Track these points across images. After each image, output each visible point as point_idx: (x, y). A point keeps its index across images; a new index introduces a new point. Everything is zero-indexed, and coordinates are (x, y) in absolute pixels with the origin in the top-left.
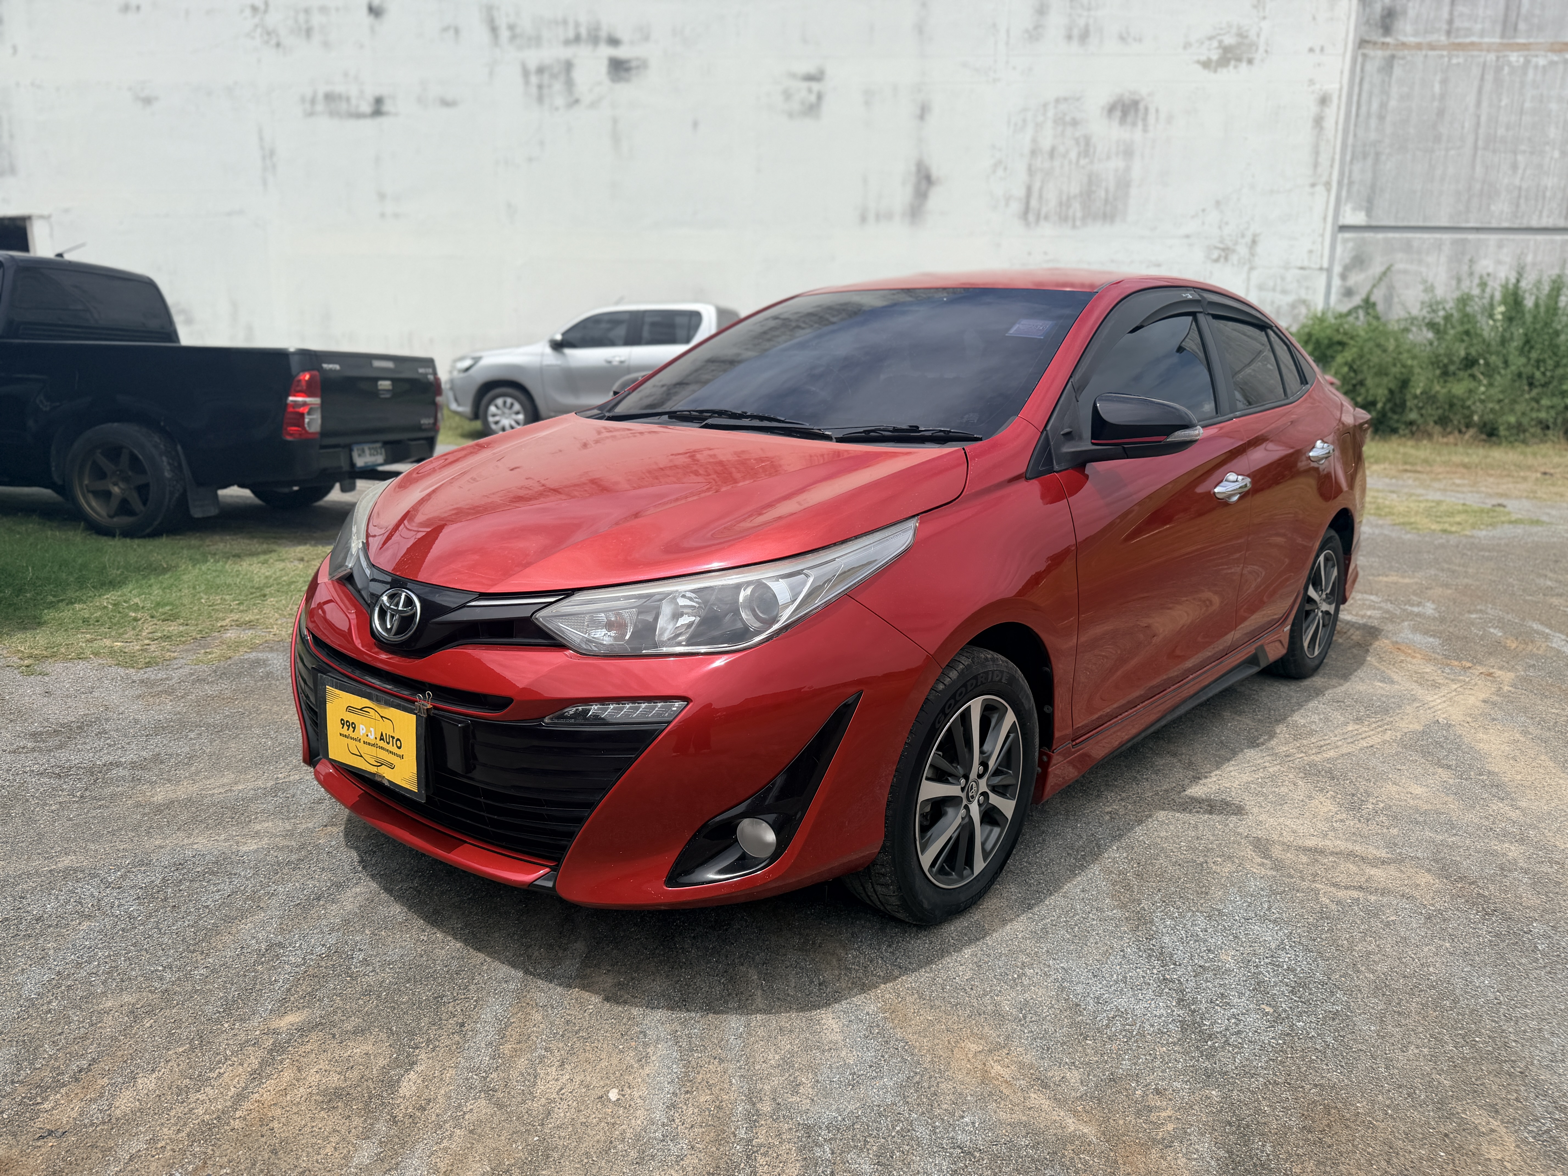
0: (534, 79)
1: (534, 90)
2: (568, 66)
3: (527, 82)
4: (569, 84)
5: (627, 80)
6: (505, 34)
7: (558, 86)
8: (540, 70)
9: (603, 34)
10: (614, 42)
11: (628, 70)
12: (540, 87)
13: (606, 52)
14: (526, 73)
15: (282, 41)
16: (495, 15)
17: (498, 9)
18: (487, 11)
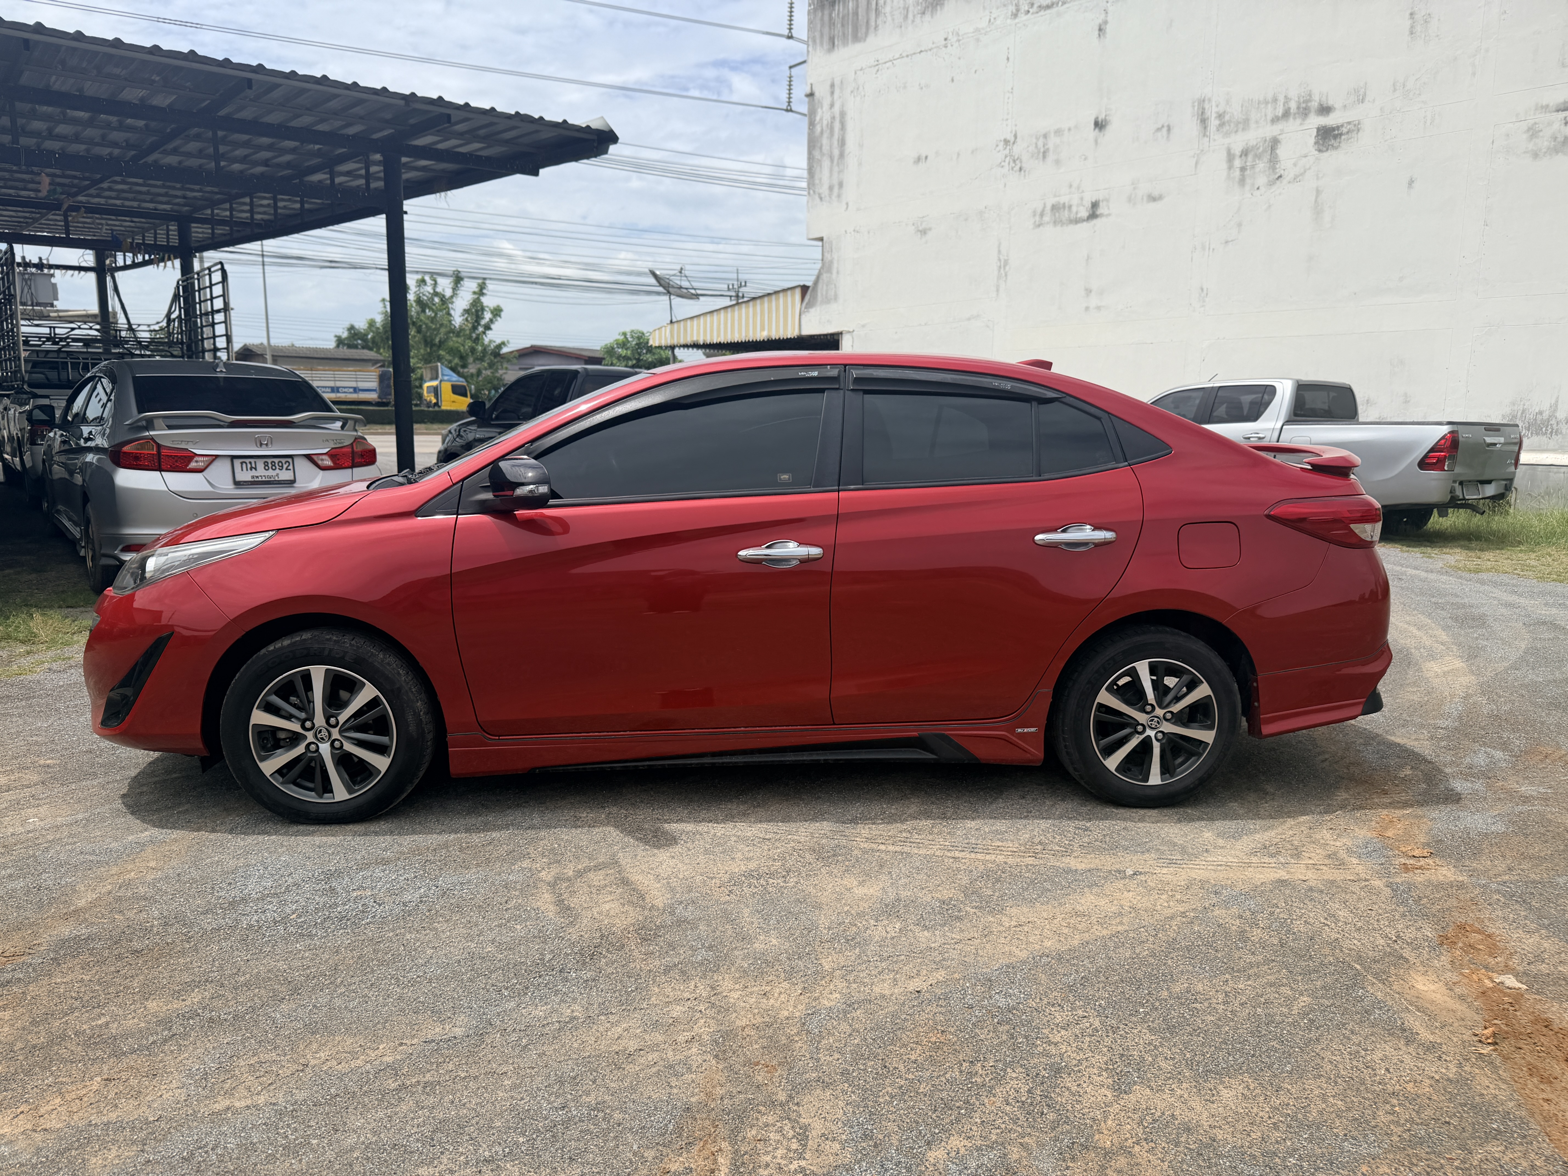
0: (1237, 163)
1: (1237, 173)
2: (1275, 143)
3: (1230, 168)
5: (1336, 148)
6: (1214, 123)
7: (1261, 165)
8: (1245, 153)
9: (1314, 105)
10: (1325, 110)
11: (1337, 137)
12: (1243, 169)
13: (1316, 121)
14: (1230, 157)
15: (1024, 165)
16: (1207, 106)
17: (1210, 100)
18: (1199, 104)
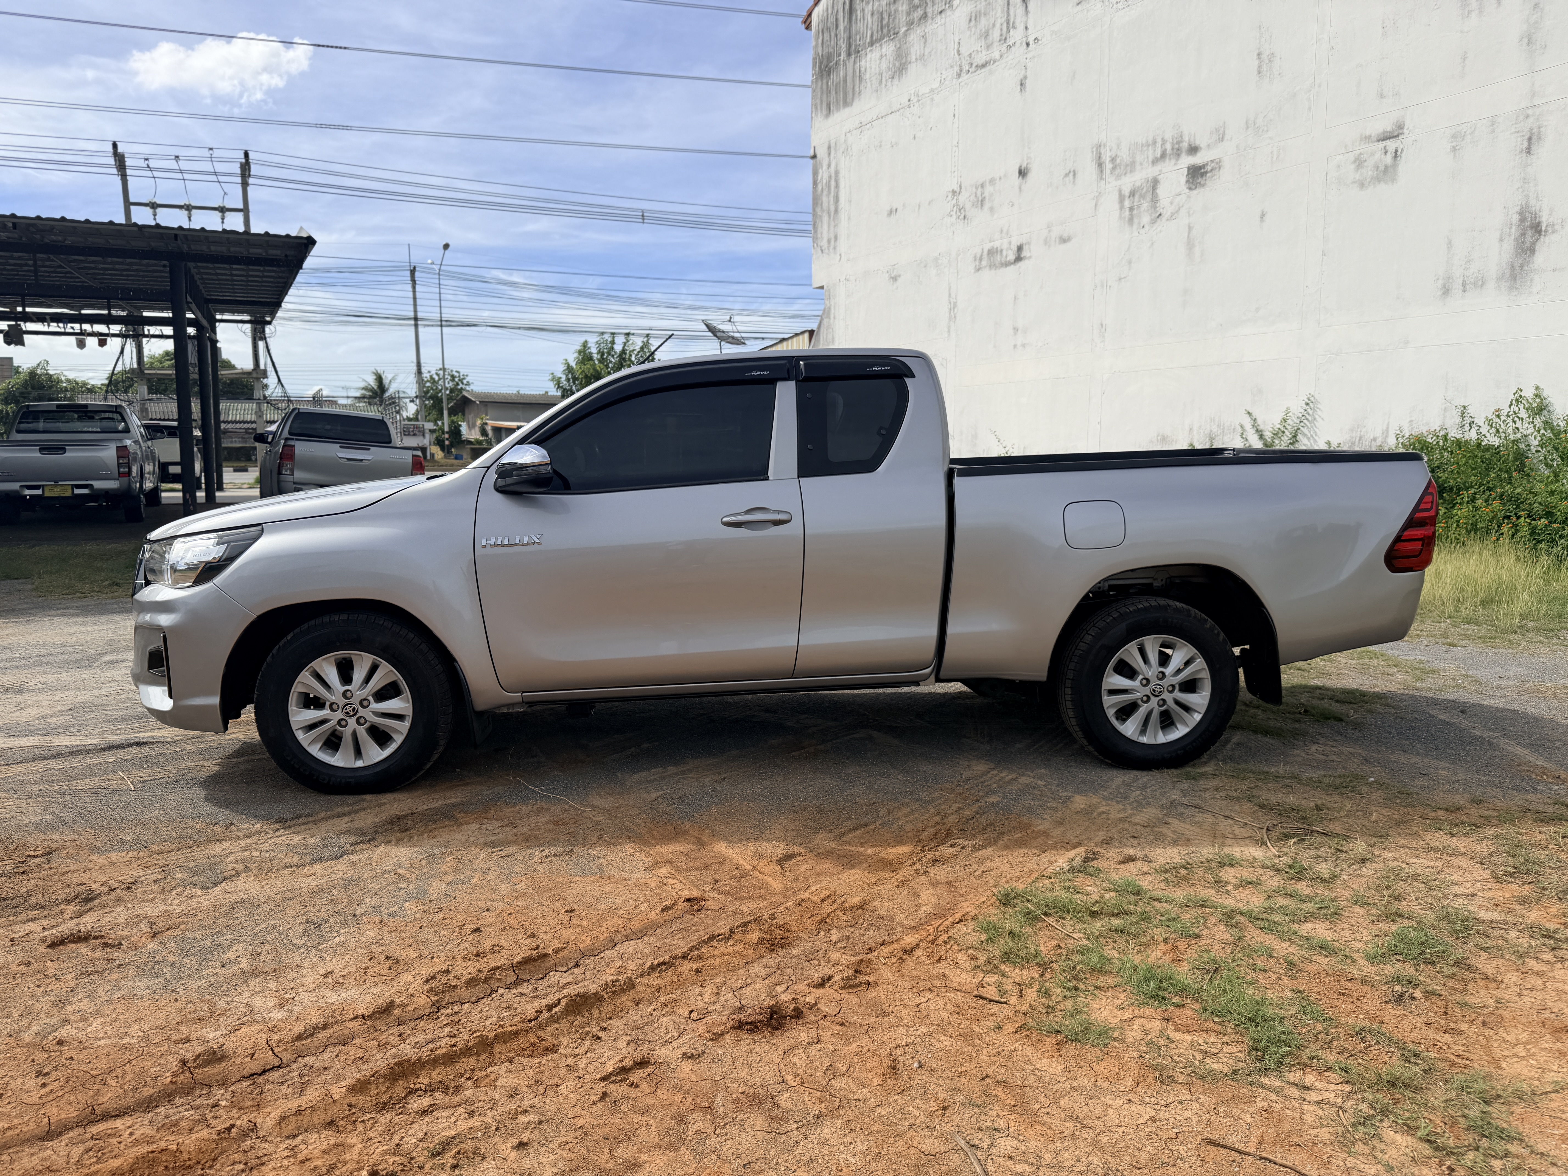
0: (1127, 204)
1: (1127, 213)
2: (1155, 182)
3: (1121, 208)
4: (1155, 200)
5: (1203, 186)
6: (1108, 166)
7: (1145, 205)
8: (1132, 194)
9: (1185, 145)
10: (1193, 150)
11: (1203, 175)
12: (1131, 209)
13: (1187, 161)
14: (1121, 198)
15: (967, 214)
16: (1103, 151)
17: (1105, 145)
18: (1097, 150)
